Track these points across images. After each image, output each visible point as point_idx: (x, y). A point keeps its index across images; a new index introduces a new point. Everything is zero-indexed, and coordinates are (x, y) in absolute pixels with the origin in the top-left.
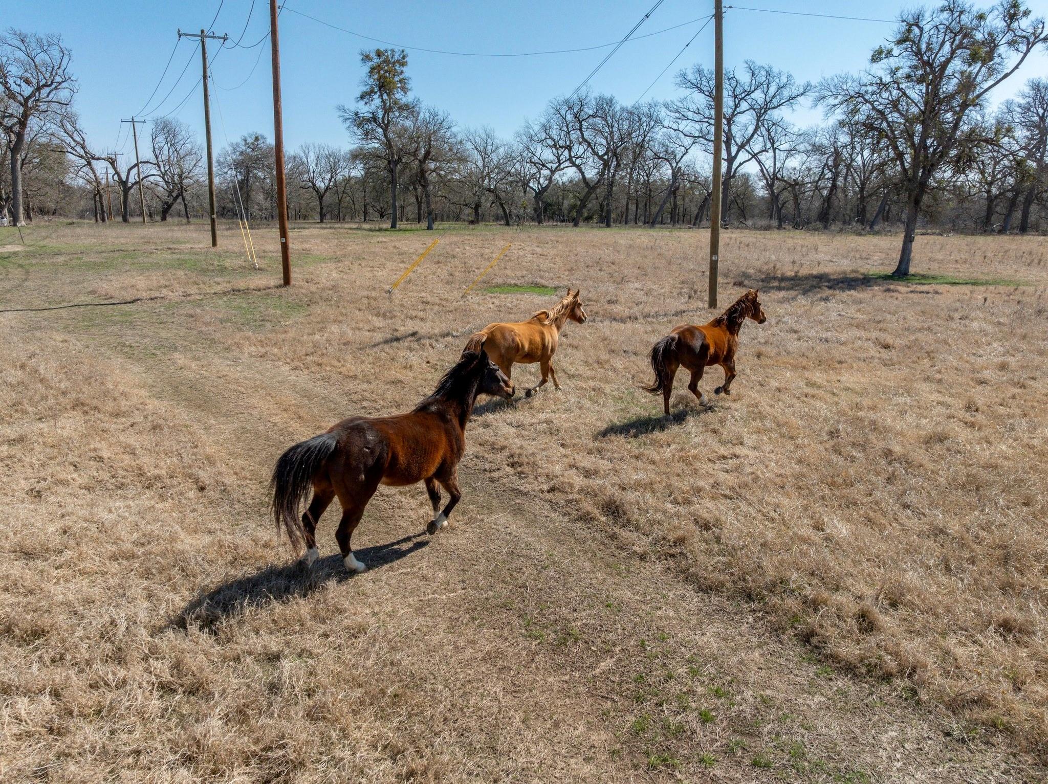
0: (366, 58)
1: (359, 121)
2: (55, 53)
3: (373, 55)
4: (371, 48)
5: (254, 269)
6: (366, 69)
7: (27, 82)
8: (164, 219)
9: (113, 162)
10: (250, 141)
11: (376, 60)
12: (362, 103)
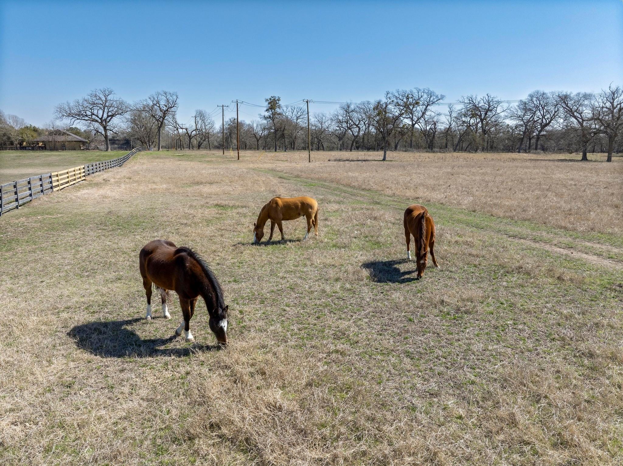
0: (267, 100)
1: (265, 118)
2: (175, 97)
3: (269, 99)
4: (268, 97)
5: (233, 158)
6: (267, 103)
7: (166, 106)
8: (199, 148)
9: (187, 130)
10: (232, 120)
11: (270, 101)
12: (266, 112)
